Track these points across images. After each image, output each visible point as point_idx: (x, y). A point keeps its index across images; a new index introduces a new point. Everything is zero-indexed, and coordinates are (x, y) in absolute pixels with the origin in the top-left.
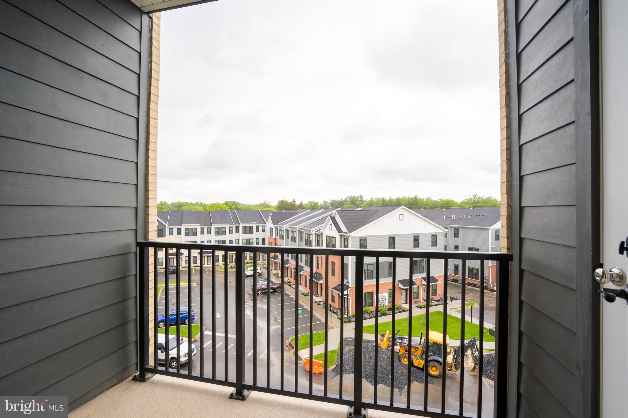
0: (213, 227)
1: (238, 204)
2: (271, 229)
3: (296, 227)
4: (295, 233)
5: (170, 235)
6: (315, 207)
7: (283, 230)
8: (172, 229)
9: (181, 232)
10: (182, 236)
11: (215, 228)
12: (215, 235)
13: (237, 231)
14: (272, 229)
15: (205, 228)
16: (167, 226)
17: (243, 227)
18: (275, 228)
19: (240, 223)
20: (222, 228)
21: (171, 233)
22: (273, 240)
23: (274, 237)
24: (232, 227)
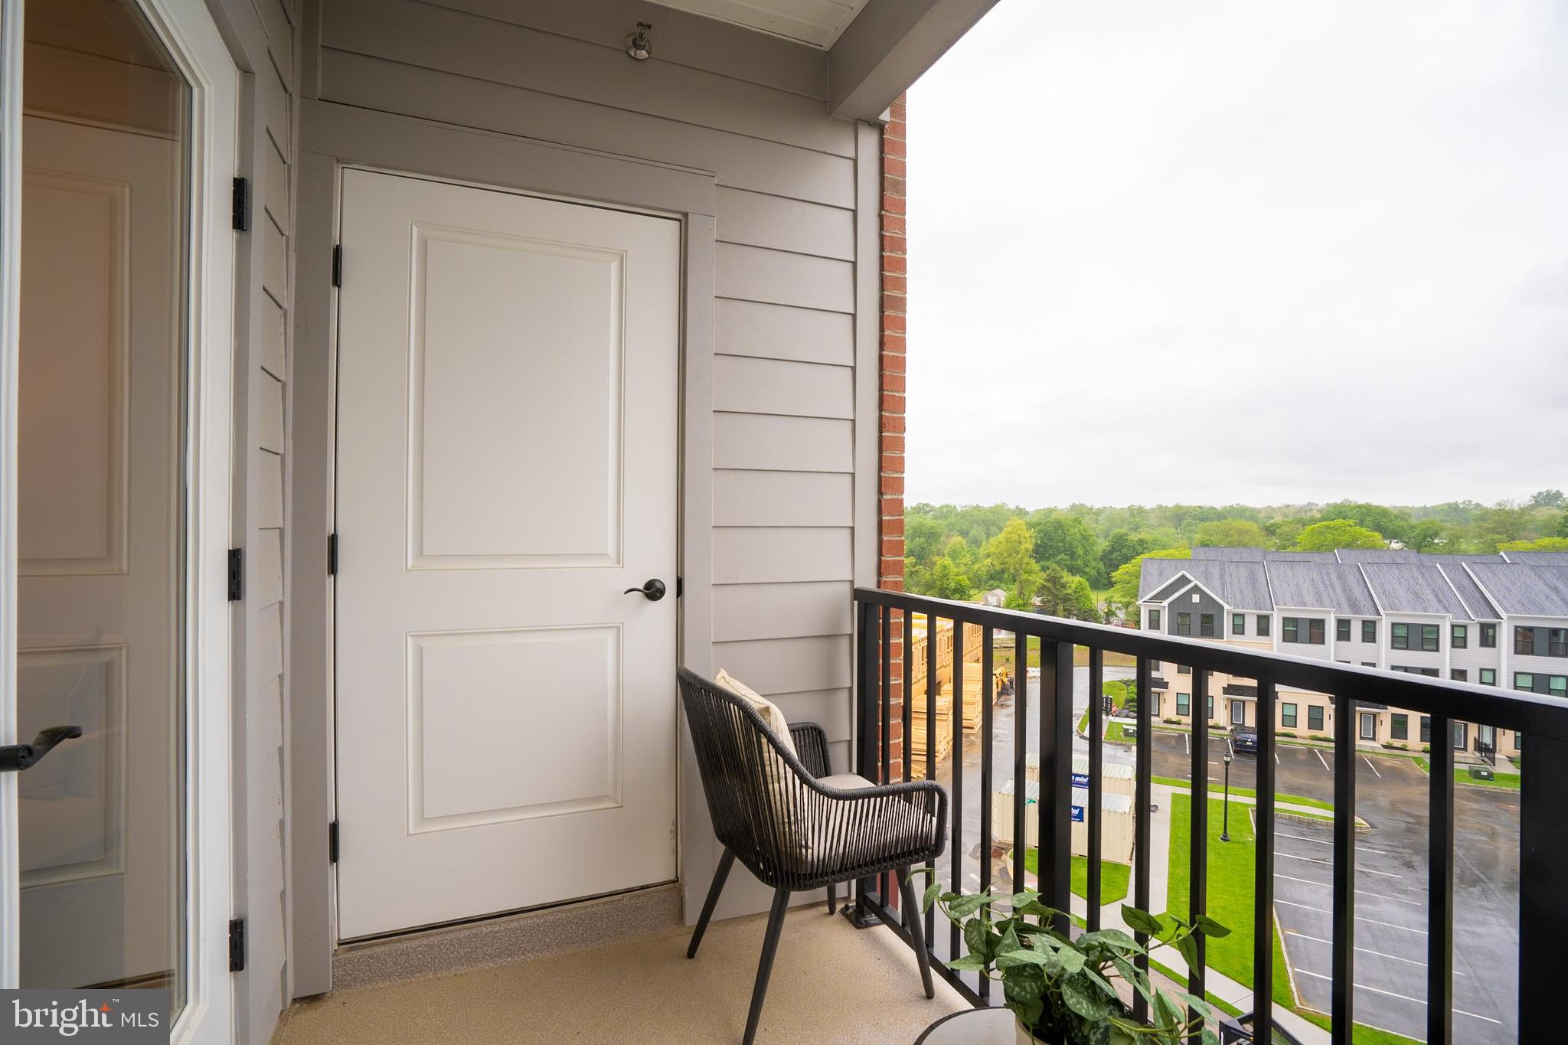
0: (1384, 620)
5: (1234, 633)
8: (1243, 616)
9: (1268, 626)
10: (1272, 640)
11: (1393, 624)
12: (1393, 648)
15: (1352, 623)
16: (1226, 607)
20: (1423, 625)
21: (1239, 629)
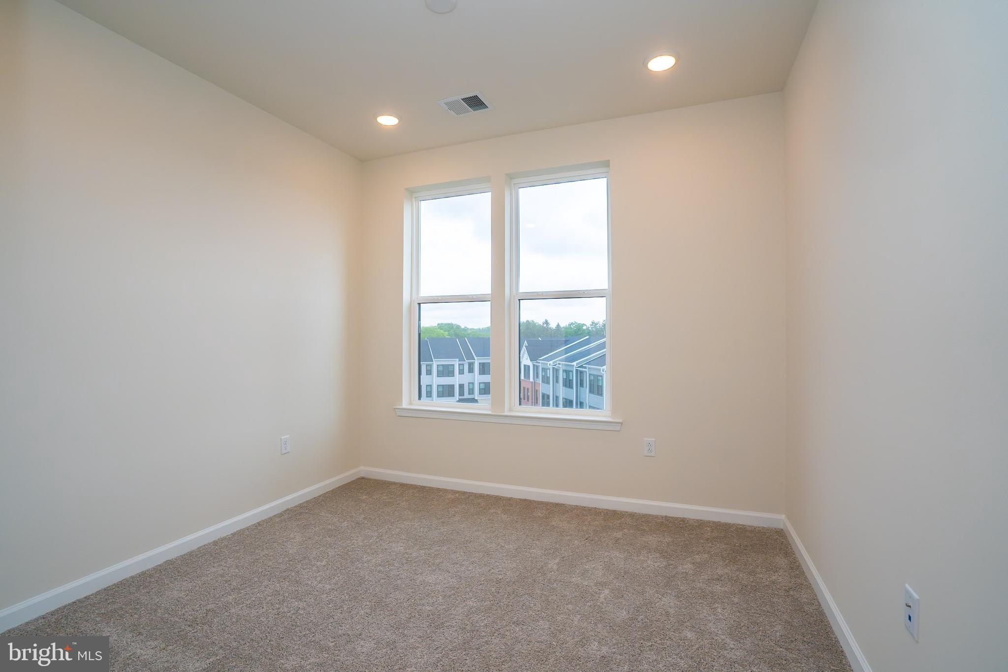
1: (458, 327)
2: (527, 367)
3: (572, 364)
4: (571, 373)
6: (579, 332)
7: (549, 369)
13: (471, 370)
14: (529, 367)
17: (480, 363)
18: (534, 365)
19: (476, 358)
22: (531, 384)
23: (531, 379)
24: (463, 365)
